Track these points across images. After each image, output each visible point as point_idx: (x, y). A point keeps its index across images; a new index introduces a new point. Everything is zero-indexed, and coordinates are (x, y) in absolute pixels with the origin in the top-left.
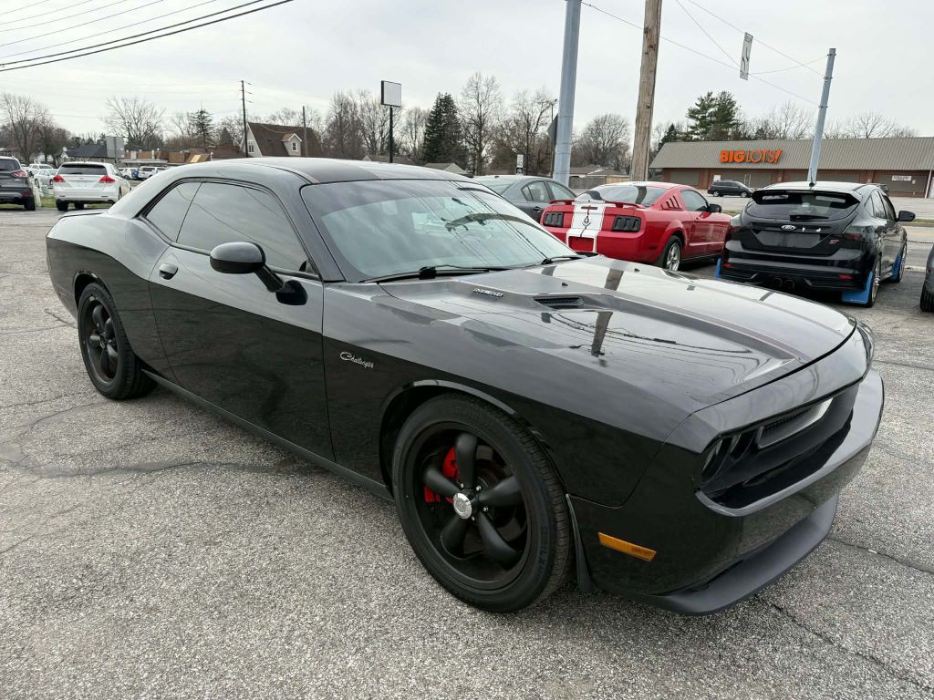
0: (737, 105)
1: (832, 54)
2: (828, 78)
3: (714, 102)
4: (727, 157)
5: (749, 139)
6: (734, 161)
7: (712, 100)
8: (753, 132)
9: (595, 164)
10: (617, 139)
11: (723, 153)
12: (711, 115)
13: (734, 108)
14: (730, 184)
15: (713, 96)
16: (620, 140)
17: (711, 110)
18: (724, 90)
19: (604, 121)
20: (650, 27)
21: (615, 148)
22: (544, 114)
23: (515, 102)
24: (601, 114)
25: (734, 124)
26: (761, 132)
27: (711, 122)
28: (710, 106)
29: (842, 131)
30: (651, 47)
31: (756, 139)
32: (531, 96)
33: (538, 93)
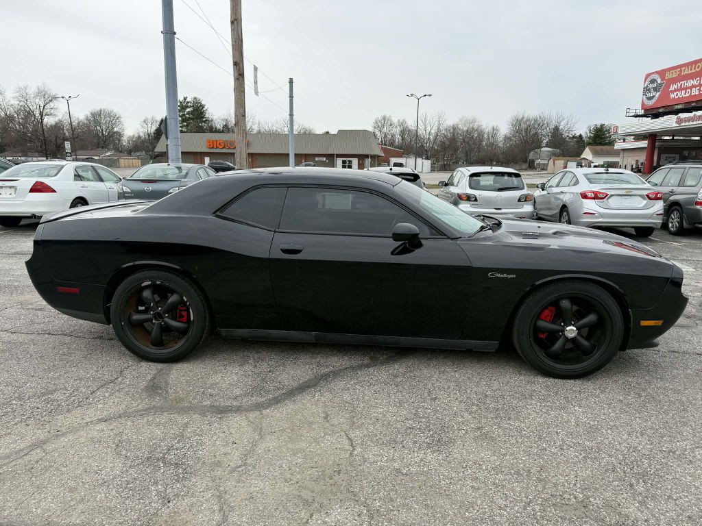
0: (206, 108)
1: (291, 82)
2: (291, 97)
3: (189, 104)
4: (212, 144)
5: (218, 131)
6: (217, 147)
7: (188, 103)
8: (219, 126)
9: (103, 148)
10: (113, 128)
11: (209, 141)
12: (188, 113)
13: (204, 109)
14: (222, 164)
15: (188, 100)
16: (116, 129)
17: (188, 110)
18: (196, 96)
19: (100, 113)
20: (238, 62)
21: (112, 136)
22: (47, 106)
23: (17, 95)
24: (97, 108)
25: (206, 120)
26: (226, 126)
27: (190, 118)
28: (187, 107)
29: (274, 128)
30: (240, 75)
31: (223, 132)
32: (32, 91)
33: (39, 89)
